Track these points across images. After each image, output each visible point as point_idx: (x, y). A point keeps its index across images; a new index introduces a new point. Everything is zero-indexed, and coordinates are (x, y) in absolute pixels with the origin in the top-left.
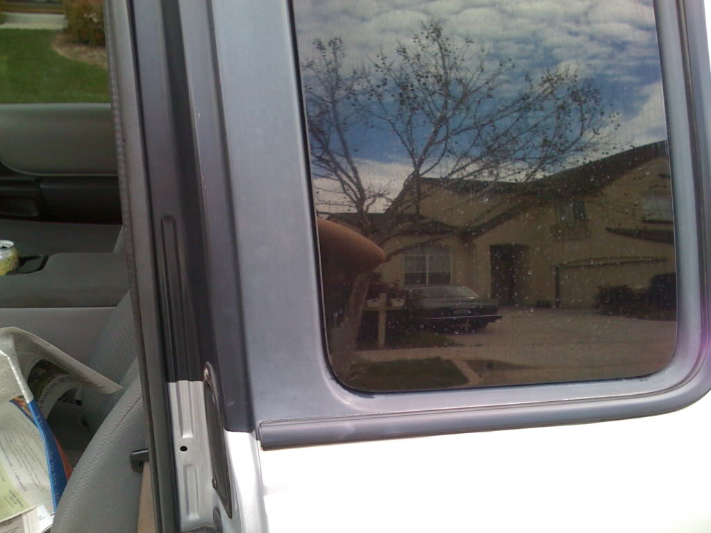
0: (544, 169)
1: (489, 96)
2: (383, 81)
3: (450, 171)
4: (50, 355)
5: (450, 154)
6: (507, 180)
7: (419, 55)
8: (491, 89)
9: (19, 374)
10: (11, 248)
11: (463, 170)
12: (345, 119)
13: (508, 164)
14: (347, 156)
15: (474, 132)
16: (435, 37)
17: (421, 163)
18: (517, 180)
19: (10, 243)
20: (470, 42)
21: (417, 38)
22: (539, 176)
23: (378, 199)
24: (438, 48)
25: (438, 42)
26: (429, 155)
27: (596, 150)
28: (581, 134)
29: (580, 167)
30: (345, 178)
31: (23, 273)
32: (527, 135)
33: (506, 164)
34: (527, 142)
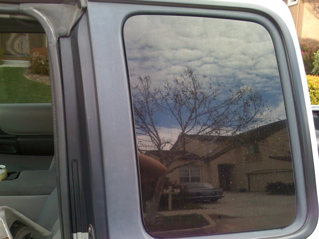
0: (239, 131)
1: (214, 99)
2: (168, 93)
3: (198, 132)
4: (20, 218)
5: (198, 124)
6: (224, 135)
7: (183, 82)
8: (215, 96)
9: (7, 228)
10: (4, 168)
11: (204, 131)
12: (152, 110)
13: (224, 128)
14: (153, 126)
15: (208, 115)
16: (190, 75)
17: (185, 128)
18: (228, 135)
19: (4, 166)
20: (205, 76)
21: (182, 75)
22: (238, 133)
23: (167, 144)
24: (191, 79)
25: (191, 77)
26: (189, 124)
27: (262, 122)
28: (255, 115)
29: (256, 129)
30: (152, 135)
31: (9, 180)
32: (232, 115)
33: (223, 128)
34: (232, 118)
